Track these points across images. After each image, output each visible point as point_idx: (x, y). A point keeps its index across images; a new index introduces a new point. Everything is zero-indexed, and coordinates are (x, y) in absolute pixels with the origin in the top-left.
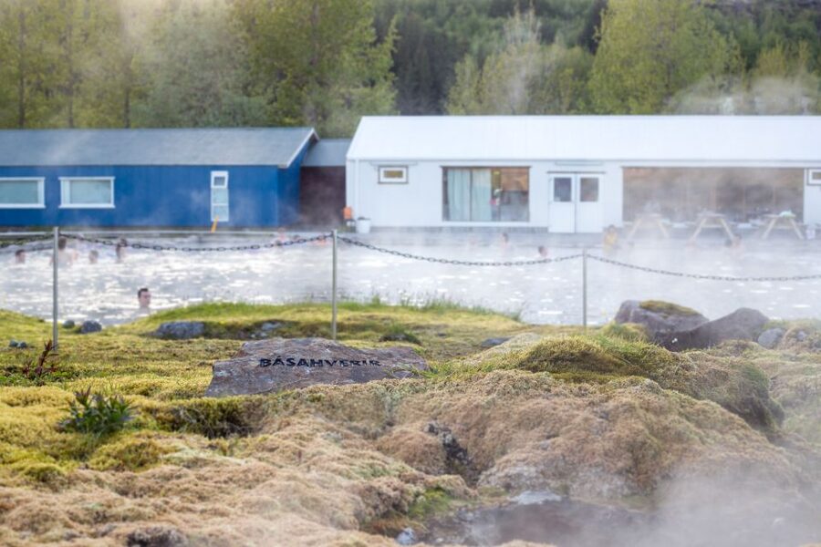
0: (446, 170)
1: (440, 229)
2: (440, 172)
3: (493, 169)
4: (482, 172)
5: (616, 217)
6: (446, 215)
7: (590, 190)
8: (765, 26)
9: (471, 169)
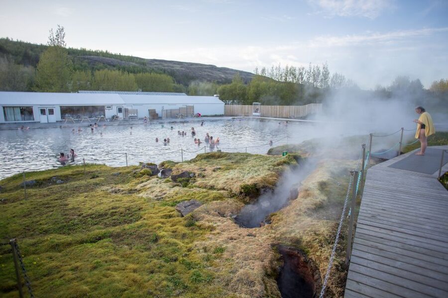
0: (4, 108)
1: (4, 124)
2: (2, 108)
3: (20, 107)
4: (17, 108)
5: (59, 118)
6: (6, 119)
7: (51, 112)
8: (75, 63)
9: (13, 107)
